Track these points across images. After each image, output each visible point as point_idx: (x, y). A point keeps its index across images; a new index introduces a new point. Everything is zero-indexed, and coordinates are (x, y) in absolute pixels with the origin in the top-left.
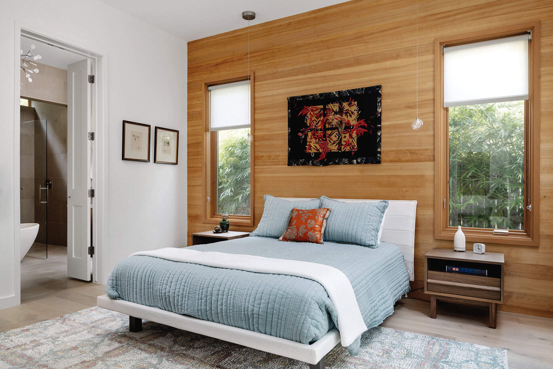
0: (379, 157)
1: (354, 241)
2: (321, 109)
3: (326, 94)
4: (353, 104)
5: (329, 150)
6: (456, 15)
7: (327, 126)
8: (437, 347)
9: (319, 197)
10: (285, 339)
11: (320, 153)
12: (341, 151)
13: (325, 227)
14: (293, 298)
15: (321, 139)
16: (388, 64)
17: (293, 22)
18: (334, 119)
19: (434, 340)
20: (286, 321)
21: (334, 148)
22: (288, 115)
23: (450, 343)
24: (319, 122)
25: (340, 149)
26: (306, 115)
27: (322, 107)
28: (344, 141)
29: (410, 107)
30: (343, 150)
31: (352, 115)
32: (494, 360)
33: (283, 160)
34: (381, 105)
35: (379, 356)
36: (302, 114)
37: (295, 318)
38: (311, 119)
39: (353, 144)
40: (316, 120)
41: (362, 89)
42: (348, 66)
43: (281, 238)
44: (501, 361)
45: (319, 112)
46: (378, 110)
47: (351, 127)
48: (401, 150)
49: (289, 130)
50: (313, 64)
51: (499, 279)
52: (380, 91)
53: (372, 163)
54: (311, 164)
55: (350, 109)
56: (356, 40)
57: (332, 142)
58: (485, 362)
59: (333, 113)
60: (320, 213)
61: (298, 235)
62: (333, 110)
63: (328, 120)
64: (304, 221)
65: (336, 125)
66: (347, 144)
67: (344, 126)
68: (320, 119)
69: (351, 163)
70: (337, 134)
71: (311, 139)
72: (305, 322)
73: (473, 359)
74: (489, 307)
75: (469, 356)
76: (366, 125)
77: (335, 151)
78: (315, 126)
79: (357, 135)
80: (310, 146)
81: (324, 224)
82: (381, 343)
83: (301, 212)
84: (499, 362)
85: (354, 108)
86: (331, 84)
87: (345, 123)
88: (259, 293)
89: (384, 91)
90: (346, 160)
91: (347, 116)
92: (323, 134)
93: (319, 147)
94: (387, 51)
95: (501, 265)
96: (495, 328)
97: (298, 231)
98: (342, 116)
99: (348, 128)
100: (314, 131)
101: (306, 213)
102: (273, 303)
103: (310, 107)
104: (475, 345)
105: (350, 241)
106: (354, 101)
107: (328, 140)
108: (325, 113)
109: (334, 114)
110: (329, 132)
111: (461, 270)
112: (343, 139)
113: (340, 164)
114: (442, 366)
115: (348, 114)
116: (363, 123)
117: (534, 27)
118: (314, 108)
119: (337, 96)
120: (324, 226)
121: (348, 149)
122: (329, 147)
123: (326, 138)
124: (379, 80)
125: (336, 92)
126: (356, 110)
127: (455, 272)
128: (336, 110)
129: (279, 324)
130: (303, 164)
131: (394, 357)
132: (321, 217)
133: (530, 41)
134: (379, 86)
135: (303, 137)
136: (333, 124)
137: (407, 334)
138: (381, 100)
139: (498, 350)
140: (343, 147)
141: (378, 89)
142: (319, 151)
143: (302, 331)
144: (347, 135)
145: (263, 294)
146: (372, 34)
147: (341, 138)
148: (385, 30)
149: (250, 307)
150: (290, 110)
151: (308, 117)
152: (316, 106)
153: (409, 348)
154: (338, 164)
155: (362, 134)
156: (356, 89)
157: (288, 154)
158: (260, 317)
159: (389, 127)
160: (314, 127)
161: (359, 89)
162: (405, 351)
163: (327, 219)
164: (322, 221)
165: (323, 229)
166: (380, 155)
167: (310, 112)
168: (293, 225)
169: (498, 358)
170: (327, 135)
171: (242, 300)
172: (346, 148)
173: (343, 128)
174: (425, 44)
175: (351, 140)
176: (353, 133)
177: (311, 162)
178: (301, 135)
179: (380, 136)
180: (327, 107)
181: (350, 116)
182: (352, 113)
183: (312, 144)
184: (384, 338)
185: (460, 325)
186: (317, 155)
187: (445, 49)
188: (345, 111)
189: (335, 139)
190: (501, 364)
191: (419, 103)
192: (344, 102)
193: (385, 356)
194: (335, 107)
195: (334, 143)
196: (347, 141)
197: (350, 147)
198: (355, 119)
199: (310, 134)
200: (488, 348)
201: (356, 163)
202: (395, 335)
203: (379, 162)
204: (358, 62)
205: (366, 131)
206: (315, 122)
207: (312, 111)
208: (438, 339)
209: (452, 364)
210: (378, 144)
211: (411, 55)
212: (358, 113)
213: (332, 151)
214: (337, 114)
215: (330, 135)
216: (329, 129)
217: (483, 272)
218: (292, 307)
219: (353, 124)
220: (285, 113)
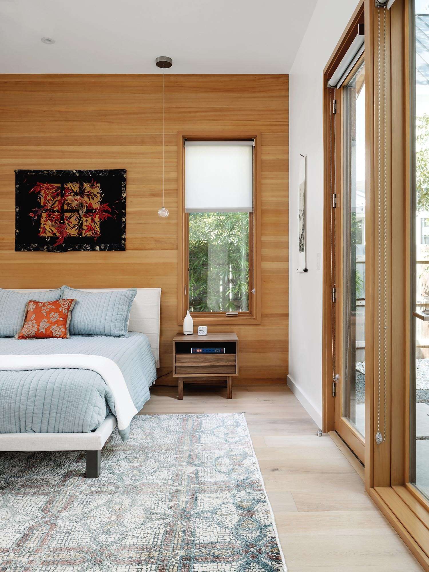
0: (123, 244)
1: (102, 333)
2: (58, 188)
3: (65, 171)
4: (96, 186)
5: (68, 234)
6: (197, 112)
7: (66, 208)
8: (190, 422)
9: (58, 287)
10: (64, 432)
11: (57, 238)
12: (82, 236)
13: (70, 320)
14: (72, 389)
15: (58, 222)
16: (133, 148)
17: (23, 81)
18: (72, 200)
19: (187, 417)
20: (66, 414)
21: (73, 232)
22: (16, 191)
23: (200, 416)
24: (55, 202)
25: (81, 234)
26: (39, 193)
27: (59, 185)
28: (85, 225)
29: (154, 195)
30: (84, 236)
31: (95, 198)
32: (237, 422)
33: (8, 244)
34: (125, 190)
35: (143, 439)
36: (34, 191)
37: (76, 409)
38: (46, 198)
39: (96, 229)
40: (53, 200)
41: (106, 171)
42: (90, 144)
43: (16, 336)
44: (242, 421)
45: (56, 191)
46: (123, 194)
47: (94, 211)
48: (145, 238)
49: (18, 209)
50: (48, 135)
51: (234, 355)
52: (124, 176)
53: (116, 250)
54: (46, 250)
55: (92, 191)
56: (99, 117)
57: (72, 226)
58: (230, 425)
59: (73, 193)
60: (64, 304)
61: (39, 330)
62: (72, 190)
63: (67, 200)
64: (45, 315)
65: (76, 207)
66: (89, 229)
67: (85, 208)
68: (57, 199)
69: (94, 250)
70: (77, 217)
71: (46, 220)
72: (87, 410)
73: (221, 425)
74: (227, 381)
75: (218, 423)
76: (110, 210)
77: (75, 236)
78: (51, 206)
79: (100, 219)
80: (45, 229)
81: (69, 316)
82: (141, 428)
83: (40, 305)
84: (240, 422)
85: (97, 190)
86: (71, 161)
87: (86, 205)
88: (32, 390)
89: (129, 176)
90: (88, 247)
91: (89, 198)
92: (61, 217)
93: (55, 231)
94: (132, 135)
95: (235, 343)
96: (231, 398)
97: (39, 326)
98: (83, 198)
99: (90, 211)
100: (50, 212)
101: (47, 305)
102: (50, 398)
103: (45, 184)
104: (220, 414)
105: (99, 333)
106: (97, 183)
107: (66, 224)
108: (62, 193)
109: (74, 195)
110: (68, 214)
111: (204, 350)
112: (85, 223)
113: (80, 250)
114: (199, 435)
115: (90, 197)
116: (106, 207)
117: (256, 136)
118: (50, 185)
119: (78, 175)
120: (69, 318)
121: (89, 234)
122: (67, 230)
123: (64, 221)
124: (124, 164)
125: (76, 171)
126: (99, 193)
127: (199, 353)
128: (76, 191)
129: (58, 419)
130: (36, 249)
131: (157, 437)
132: (65, 308)
133: (253, 147)
134: (123, 170)
135: (35, 218)
136: (73, 205)
137: (162, 417)
138: (126, 185)
139: (237, 414)
140: (84, 232)
141: (122, 173)
142: (56, 235)
143: (85, 420)
144: (89, 219)
145: (38, 391)
146: (116, 114)
147: (82, 222)
148: (131, 113)
149: (23, 407)
150: (18, 186)
151: (42, 196)
152: (52, 184)
153: (167, 427)
154: (79, 250)
155: (106, 219)
156: (99, 170)
157: (16, 238)
158: (34, 415)
159: (134, 213)
160: (49, 207)
161: (102, 170)
162: (165, 430)
163: (72, 311)
164: (66, 313)
165: (68, 322)
166: (125, 241)
167: (44, 190)
168: (32, 321)
169: (239, 420)
170: (66, 218)
171: (10, 401)
172: (88, 233)
173: (85, 211)
174: (169, 135)
175: (93, 224)
176: (95, 217)
177: (45, 247)
178: (33, 216)
179: (125, 222)
180: (65, 186)
181: (93, 198)
182: (95, 195)
183: (47, 227)
184: (142, 424)
185: (204, 401)
186: (54, 239)
187: (187, 143)
188: (86, 192)
189: (75, 222)
190: (242, 424)
191: (165, 192)
192: (86, 183)
193: (148, 438)
194: (75, 187)
195: (74, 227)
196: (89, 225)
197: (92, 233)
198: (97, 202)
199: (44, 215)
200: (230, 414)
201: (98, 250)
202: (152, 420)
203: (124, 249)
204: (101, 141)
205: (110, 216)
206: (50, 202)
207: (47, 188)
208: (190, 416)
209: (206, 432)
210: (123, 231)
211: (156, 143)
212: (101, 196)
213: (72, 236)
214: (77, 195)
215: (69, 218)
216: (68, 211)
217: (222, 350)
218: (72, 398)
219: (96, 208)
220: (12, 188)
